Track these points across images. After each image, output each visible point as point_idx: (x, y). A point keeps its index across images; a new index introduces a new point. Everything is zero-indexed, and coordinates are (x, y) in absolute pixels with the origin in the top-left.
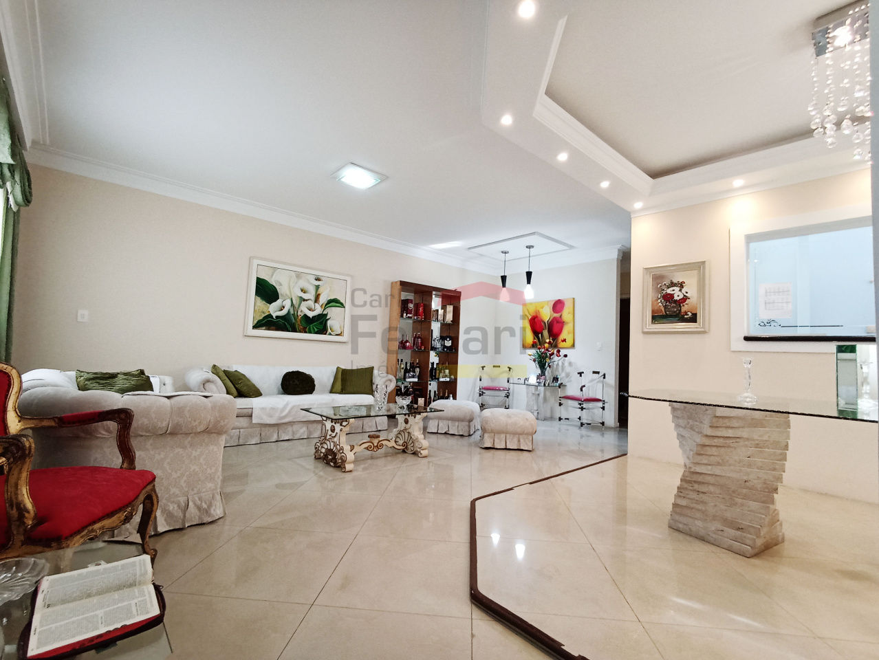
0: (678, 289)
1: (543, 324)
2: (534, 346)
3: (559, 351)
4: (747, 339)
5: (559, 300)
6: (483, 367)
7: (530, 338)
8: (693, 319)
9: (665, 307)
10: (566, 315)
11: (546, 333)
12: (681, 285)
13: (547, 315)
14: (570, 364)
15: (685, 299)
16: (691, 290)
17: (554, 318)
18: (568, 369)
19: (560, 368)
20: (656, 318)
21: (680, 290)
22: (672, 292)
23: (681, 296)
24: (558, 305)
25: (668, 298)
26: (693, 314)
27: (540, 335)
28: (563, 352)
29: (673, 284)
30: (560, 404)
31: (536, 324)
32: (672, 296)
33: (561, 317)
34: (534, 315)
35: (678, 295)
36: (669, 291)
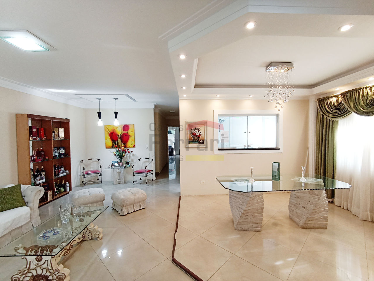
0: (198, 131)
1: (118, 136)
2: (112, 147)
3: (128, 150)
4: (219, 150)
5: (126, 125)
6: (82, 161)
7: (110, 143)
8: (203, 143)
9: (193, 138)
10: (130, 132)
11: (119, 141)
12: (199, 130)
13: (120, 132)
14: (133, 155)
15: (200, 135)
16: (202, 132)
17: (124, 134)
18: (132, 157)
19: (128, 157)
20: (191, 141)
21: (198, 132)
22: (196, 132)
23: (199, 134)
24: (126, 128)
25: (194, 134)
26: (203, 141)
27: (116, 142)
28: (130, 150)
29: (196, 129)
30: (134, 175)
31: (113, 136)
32: (196, 133)
33: (127, 133)
34: (112, 131)
35: (198, 134)
36: (195, 132)
